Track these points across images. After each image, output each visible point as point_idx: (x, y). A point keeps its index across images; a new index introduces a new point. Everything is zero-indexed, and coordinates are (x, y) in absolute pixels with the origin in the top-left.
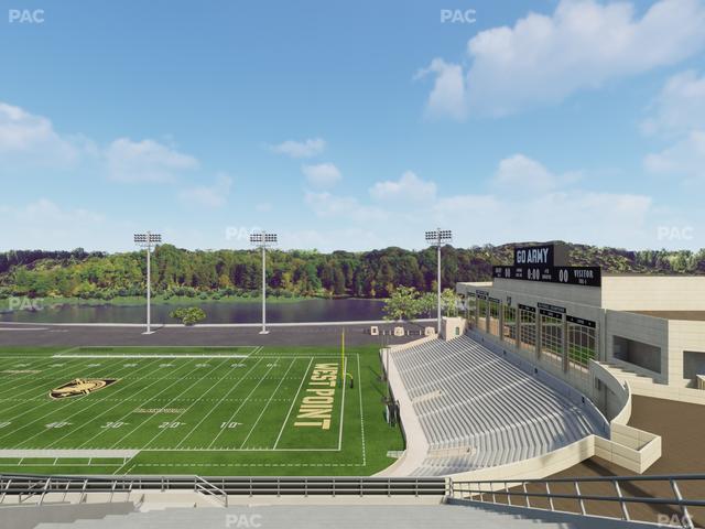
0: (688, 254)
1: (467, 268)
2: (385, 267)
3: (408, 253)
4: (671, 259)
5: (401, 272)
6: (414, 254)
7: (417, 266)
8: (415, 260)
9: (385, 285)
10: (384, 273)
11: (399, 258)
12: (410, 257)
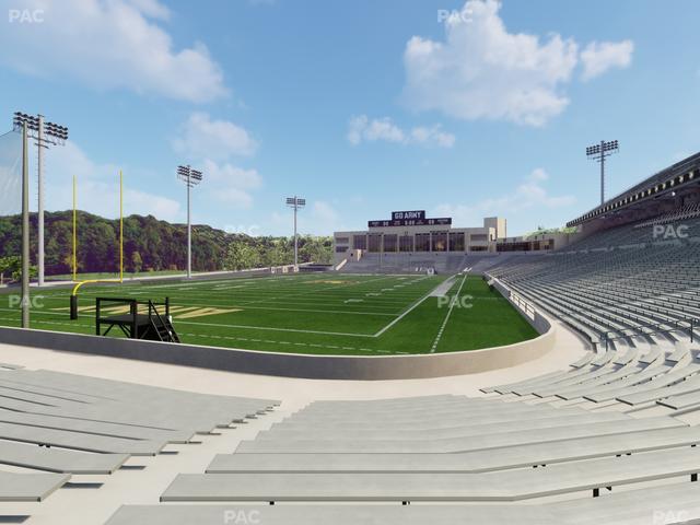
0: (285, 239)
1: (170, 241)
2: (61, 235)
3: (101, 220)
4: (276, 242)
5: (89, 241)
6: (110, 223)
7: (114, 235)
8: (110, 228)
9: (62, 257)
10: (58, 241)
11: (86, 225)
12: (104, 224)
